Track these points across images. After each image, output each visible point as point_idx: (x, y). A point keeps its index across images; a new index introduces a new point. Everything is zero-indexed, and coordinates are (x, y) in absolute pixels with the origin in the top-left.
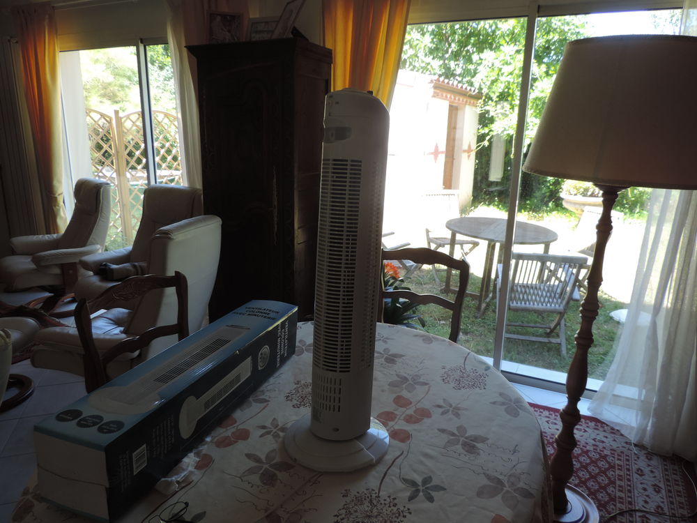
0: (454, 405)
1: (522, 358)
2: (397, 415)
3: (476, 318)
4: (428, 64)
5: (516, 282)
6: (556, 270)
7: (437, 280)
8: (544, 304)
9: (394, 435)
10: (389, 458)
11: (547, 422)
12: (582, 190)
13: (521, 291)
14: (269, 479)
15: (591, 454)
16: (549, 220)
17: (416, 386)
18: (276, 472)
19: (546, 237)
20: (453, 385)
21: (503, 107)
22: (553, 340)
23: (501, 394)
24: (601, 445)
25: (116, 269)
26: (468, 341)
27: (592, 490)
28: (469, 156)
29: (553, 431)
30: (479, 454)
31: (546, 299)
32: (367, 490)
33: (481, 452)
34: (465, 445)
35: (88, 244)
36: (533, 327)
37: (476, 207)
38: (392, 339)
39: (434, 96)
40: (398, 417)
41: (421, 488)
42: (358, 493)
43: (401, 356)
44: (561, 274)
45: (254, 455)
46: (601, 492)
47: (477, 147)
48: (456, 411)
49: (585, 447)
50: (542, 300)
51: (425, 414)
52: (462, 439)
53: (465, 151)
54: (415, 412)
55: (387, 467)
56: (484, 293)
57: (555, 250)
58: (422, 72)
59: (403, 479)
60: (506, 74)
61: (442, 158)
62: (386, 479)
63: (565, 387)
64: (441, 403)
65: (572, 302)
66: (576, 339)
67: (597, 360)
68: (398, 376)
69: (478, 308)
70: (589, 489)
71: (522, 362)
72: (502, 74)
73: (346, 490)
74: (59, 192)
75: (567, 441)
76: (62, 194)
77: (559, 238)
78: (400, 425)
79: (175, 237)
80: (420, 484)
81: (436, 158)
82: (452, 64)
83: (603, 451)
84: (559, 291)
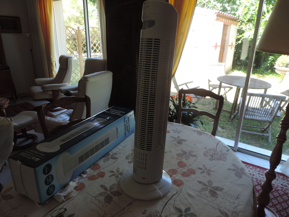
0: (208, 169)
1: (249, 142)
2: (178, 171)
3: (229, 122)
4: (215, 5)
5: (249, 106)
6: (269, 102)
7: (212, 103)
8: (262, 118)
9: (175, 182)
10: (170, 195)
11: (259, 174)
12: (285, 64)
13: (251, 111)
14: (108, 199)
15: (280, 192)
16: (268, 78)
17: (190, 157)
18: (113, 196)
19: (266, 86)
20: (209, 158)
21: (249, 26)
22: (265, 134)
23: (233, 165)
24: (285, 188)
25: (73, 93)
26: (223, 132)
27: (279, 210)
28: (232, 48)
29: (261, 178)
30: (217, 198)
31: (263, 115)
32: (155, 211)
33: (219, 196)
34: (211, 191)
35: (63, 82)
36: (256, 128)
37: (233, 71)
38: (182, 132)
39: (216, 20)
40: (178, 172)
41: (184, 214)
42: (151, 212)
43: (185, 141)
44: (272, 103)
45: (104, 186)
46: (283, 211)
47: (236, 44)
48: (209, 172)
49: (277, 188)
50: (261, 115)
51: (192, 172)
52: (209, 188)
53: (230, 46)
54: (187, 171)
55: (168, 200)
56: (233, 111)
57: (270, 92)
58: (212, 9)
59: (175, 207)
60: (252, 10)
61: (219, 49)
62: (166, 206)
63: (269, 158)
64: (201, 167)
65: (276, 117)
66: (277, 138)
67: (287, 145)
68: (182, 151)
69: (230, 117)
70: (277, 209)
71: (249, 144)
72: (250, 11)
73: (145, 210)
74: (53, 60)
75: (268, 187)
76: (54, 61)
77: (272, 86)
78: (178, 177)
79: (89, 80)
80: (183, 211)
81: (216, 49)
82: (226, 5)
83: (286, 191)
84: (270, 112)
